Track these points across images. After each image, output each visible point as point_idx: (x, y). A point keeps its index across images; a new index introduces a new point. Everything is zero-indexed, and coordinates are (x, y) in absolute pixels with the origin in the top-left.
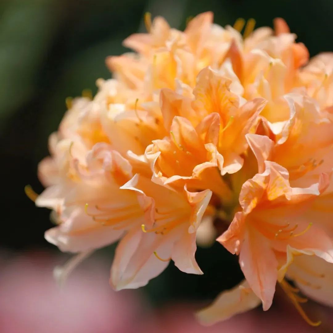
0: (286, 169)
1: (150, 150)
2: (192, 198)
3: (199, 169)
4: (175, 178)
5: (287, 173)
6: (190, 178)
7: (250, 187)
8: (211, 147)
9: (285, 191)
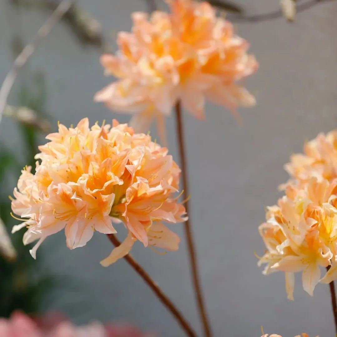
0: (146, 179)
1: (82, 179)
2: (106, 198)
3: (107, 184)
4: (95, 191)
5: (147, 181)
6: (101, 190)
7: (130, 190)
8: (110, 174)
9: (146, 191)
